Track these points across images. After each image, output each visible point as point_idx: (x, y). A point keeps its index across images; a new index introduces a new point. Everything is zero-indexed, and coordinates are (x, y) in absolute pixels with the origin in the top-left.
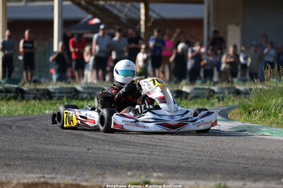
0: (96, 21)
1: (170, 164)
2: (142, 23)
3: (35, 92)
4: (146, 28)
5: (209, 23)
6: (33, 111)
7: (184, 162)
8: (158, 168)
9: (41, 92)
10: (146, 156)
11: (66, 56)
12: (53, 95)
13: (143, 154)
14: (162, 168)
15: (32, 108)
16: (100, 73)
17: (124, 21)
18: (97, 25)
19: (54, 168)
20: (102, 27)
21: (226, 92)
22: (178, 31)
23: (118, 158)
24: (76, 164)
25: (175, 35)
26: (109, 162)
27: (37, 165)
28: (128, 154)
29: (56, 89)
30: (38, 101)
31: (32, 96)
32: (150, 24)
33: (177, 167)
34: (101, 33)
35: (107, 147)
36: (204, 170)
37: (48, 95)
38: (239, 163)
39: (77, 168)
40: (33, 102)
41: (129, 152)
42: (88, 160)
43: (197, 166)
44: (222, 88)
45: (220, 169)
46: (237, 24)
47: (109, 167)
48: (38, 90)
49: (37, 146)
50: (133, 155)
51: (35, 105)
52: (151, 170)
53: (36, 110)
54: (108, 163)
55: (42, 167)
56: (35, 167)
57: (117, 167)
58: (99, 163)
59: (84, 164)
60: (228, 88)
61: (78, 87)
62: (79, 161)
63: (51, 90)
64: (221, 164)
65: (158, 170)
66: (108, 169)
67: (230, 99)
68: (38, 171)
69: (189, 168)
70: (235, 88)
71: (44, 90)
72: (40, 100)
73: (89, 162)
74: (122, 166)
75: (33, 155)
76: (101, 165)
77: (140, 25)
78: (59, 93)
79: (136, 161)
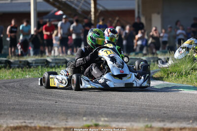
0: (60, 12)
1: (113, 112)
2: (92, 13)
3: (18, 63)
4: (95, 17)
5: (139, 12)
6: (17, 76)
7: (122, 110)
8: (105, 114)
9: (23, 63)
10: (96, 106)
11: (39, 38)
12: (31, 65)
13: (94, 105)
14: (107, 115)
15: (17, 74)
16: (64, 49)
17: (80, 12)
18: (61, 16)
19: (32, 116)
20: (64, 17)
21: (152, 61)
22: (117, 18)
23: (76, 108)
24: (47, 113)
25: (115, 21)
26: (71, 111)
27: (20, 114)
28: (84, 105)
29: (33, 61)
30: (21, 69)
31: (16, 66)
32: (98, 14)
33: (118, 114)
34: (63, 21)
35: (69, 101)
36: (136, 115)
37: (28, 65)
38: (161, 110)
39: (48, 116)
40: (17, 70)
41: (84, 104)
42: (56, 109)
43: (132, 113)
44: (149, 58)
45: (147, 114)
46: (158, 13)
47: (70, 115)
48: (20, 62)
49: (20, 100)
50: (87, 106)
51: (19, 72)
52: (100, 116)
53: (19, 75)
54: (69, 112)
55: (23, 115)
56: (19, 115)
57: (76, 114)
58: (63, 112)
59: (53, 112)
60: (153, 58)
61: (49, 59)
62: (50, 111)
63: (30, 61)
64: (149, 111)
65: (104, 116)
66: (69, 116)
67: (154, 65)
68: (21, 118)
69: (126, 114)
70: (158, 58)
71: (25, 61)
72: (22, 68)
73: (56, 111)
74: (79, 113)
75: (17, 107)
76: (65, 113)
77: (91, 15)
78: (35, 63)
79: (89, 110)
